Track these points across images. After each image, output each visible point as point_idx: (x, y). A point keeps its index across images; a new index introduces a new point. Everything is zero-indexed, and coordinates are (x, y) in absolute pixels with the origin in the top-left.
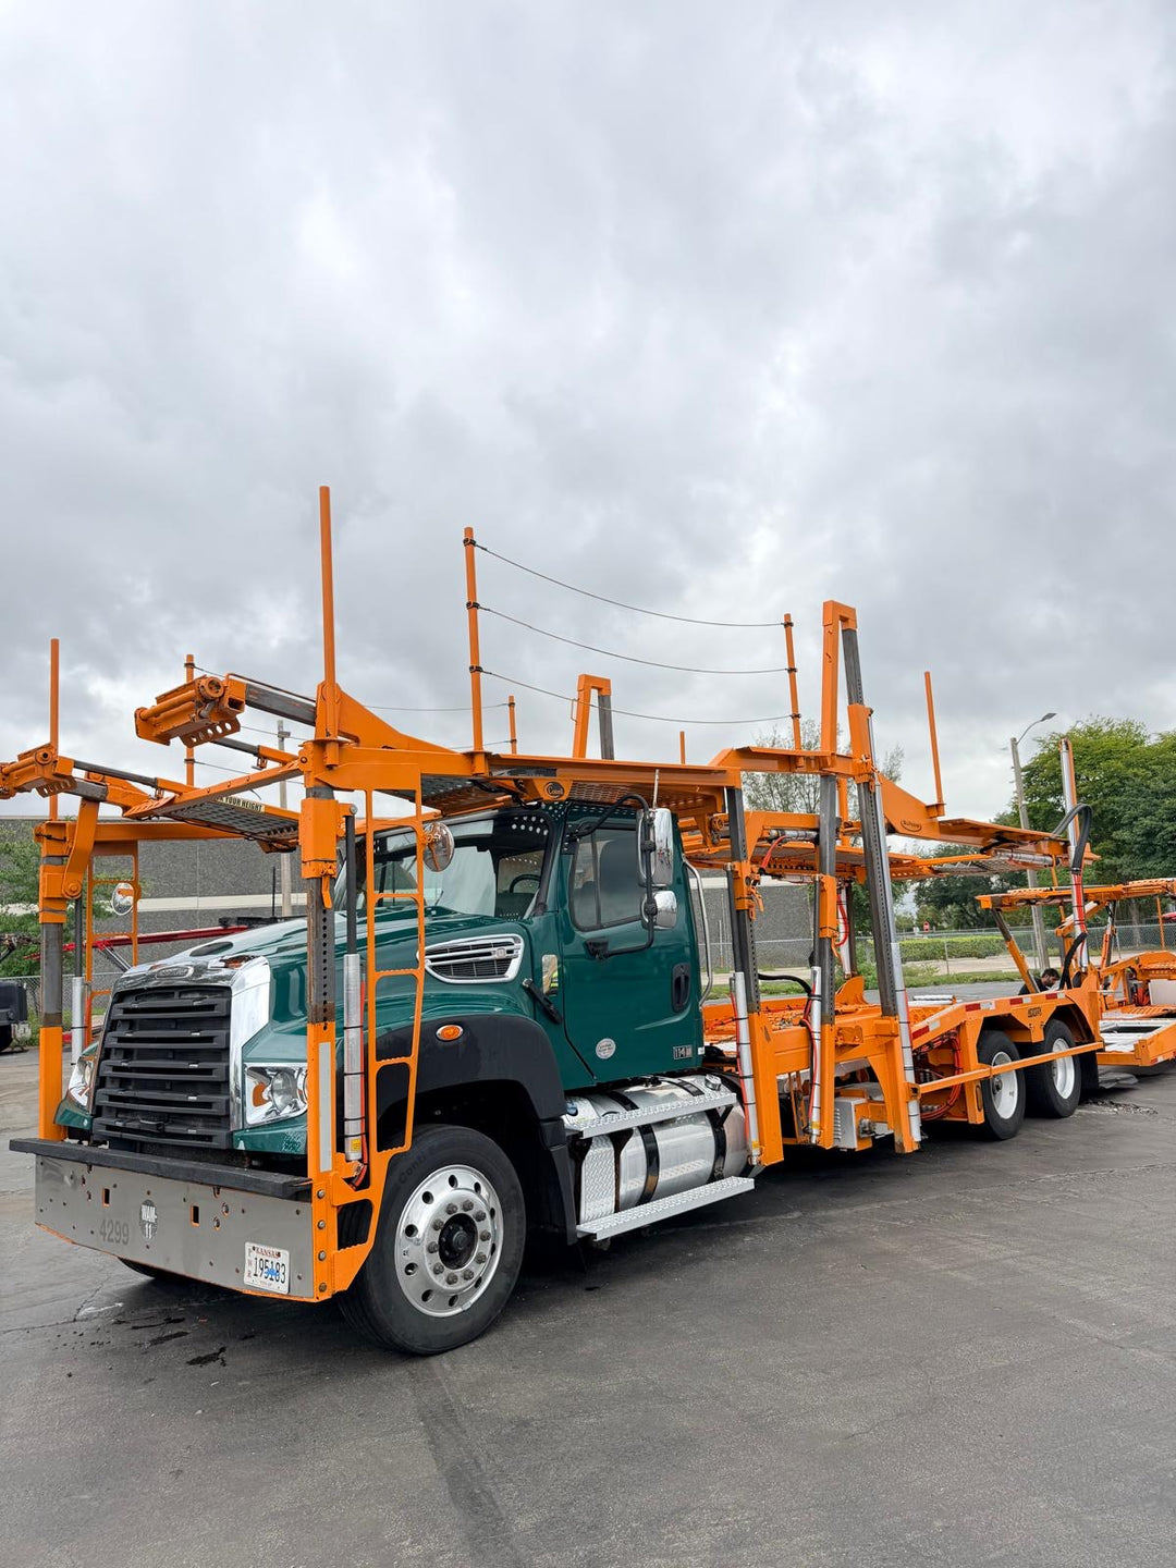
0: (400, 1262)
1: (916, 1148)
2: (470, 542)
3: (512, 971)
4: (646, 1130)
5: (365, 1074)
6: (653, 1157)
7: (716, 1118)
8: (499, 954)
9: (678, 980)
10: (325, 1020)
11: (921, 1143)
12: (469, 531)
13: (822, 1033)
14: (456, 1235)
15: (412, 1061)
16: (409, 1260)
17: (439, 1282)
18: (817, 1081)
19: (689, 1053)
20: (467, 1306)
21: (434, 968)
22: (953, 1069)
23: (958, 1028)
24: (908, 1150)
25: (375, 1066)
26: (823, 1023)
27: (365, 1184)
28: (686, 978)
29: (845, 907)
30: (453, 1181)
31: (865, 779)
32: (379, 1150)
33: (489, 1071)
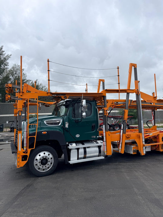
0: (35, 164)
1: (144, 155)
2: (48, 61)
3: (60, 124)
4: (85, 148)
5: (27, 138)
6: (85, 152)
7: (99, 147)
8: (58, 122)
9: (93, 126)
10: (20, 130)
11: (146, 154)
12: (48, 59)
13: (123, 135)
14: (44, 161)
15: (35, 137)
16: (36, 164)
17: (41, 167)
18: (121, 143)
19: (95, 137)
20: (46, 171)
21: (47, 124)
22: (156, 142)
23: (158, 135)
24: (142, 155)
25: (28, 137)
26: (123, 133)
27: (27, 153)
28: (94, 126)
29: (153, 114)
30: (44, 153)
31: (137, 93)
32: (29, 148)
33: (51, 138)
